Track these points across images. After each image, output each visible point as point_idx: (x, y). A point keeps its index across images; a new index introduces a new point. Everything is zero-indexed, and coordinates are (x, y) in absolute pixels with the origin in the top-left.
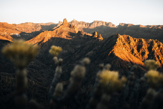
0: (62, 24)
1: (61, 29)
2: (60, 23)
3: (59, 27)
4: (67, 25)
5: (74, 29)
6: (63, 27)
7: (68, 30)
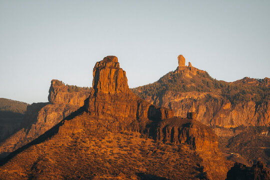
0: (84, 109)
1: (74, 147)
2: (60, 98)
3: (54, 131)
4: (125, 114)
5: (186, 148)
6: (91, 134)
7: (137, 154)
